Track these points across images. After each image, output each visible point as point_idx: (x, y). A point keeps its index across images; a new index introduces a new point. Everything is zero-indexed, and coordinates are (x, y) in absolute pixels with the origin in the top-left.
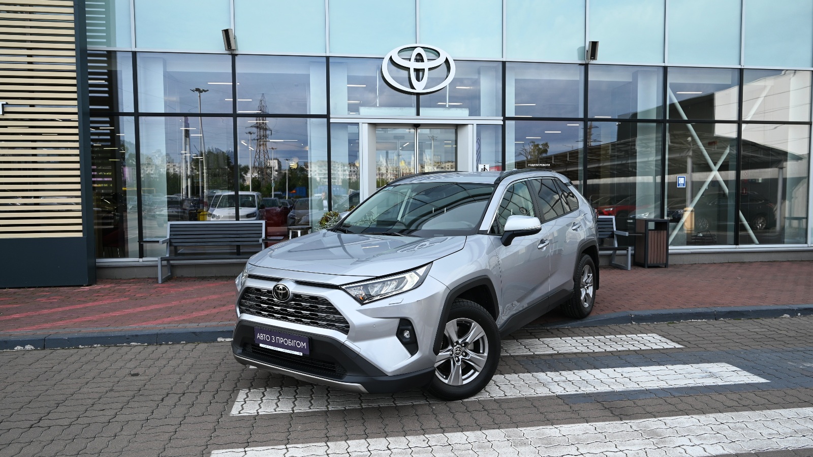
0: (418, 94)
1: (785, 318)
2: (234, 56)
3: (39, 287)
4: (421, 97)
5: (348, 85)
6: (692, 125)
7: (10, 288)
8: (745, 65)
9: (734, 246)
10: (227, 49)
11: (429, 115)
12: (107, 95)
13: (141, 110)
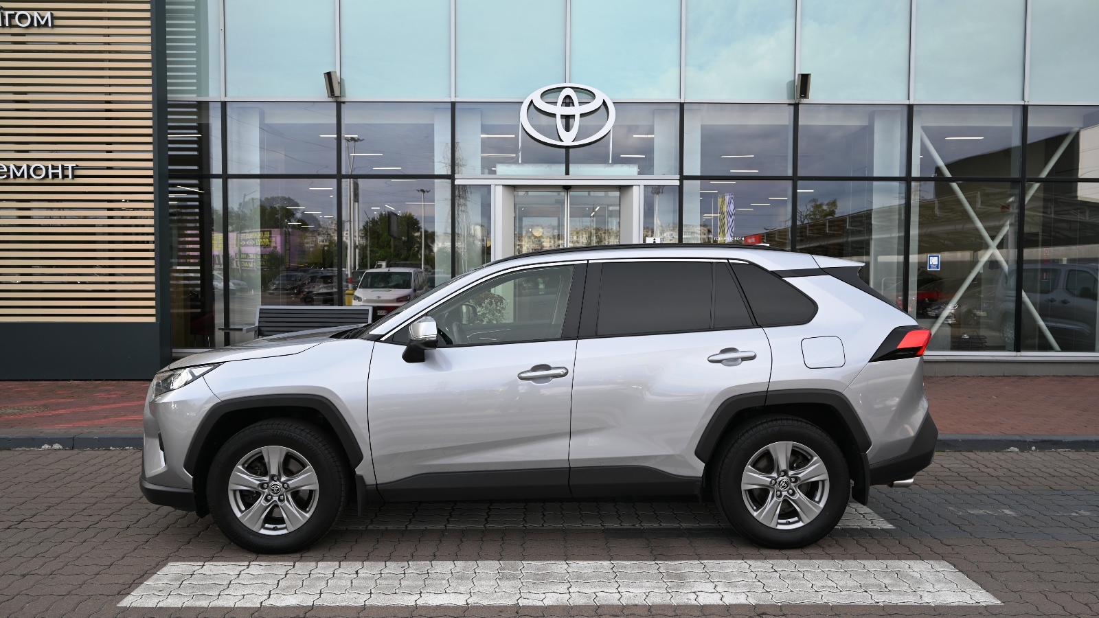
0: (567, 148)
1: (1012, 452)
2: (339, 104)
3: (106, 380)
4: (571, 150)
5: (482, 136)
6: (957, 184)
7: (74, 380)
8: (1030, 100)
9: (1014, 353)
10: (330, 95)
11: (584, 173)
12: (196, 153)
13: (230, 172)
